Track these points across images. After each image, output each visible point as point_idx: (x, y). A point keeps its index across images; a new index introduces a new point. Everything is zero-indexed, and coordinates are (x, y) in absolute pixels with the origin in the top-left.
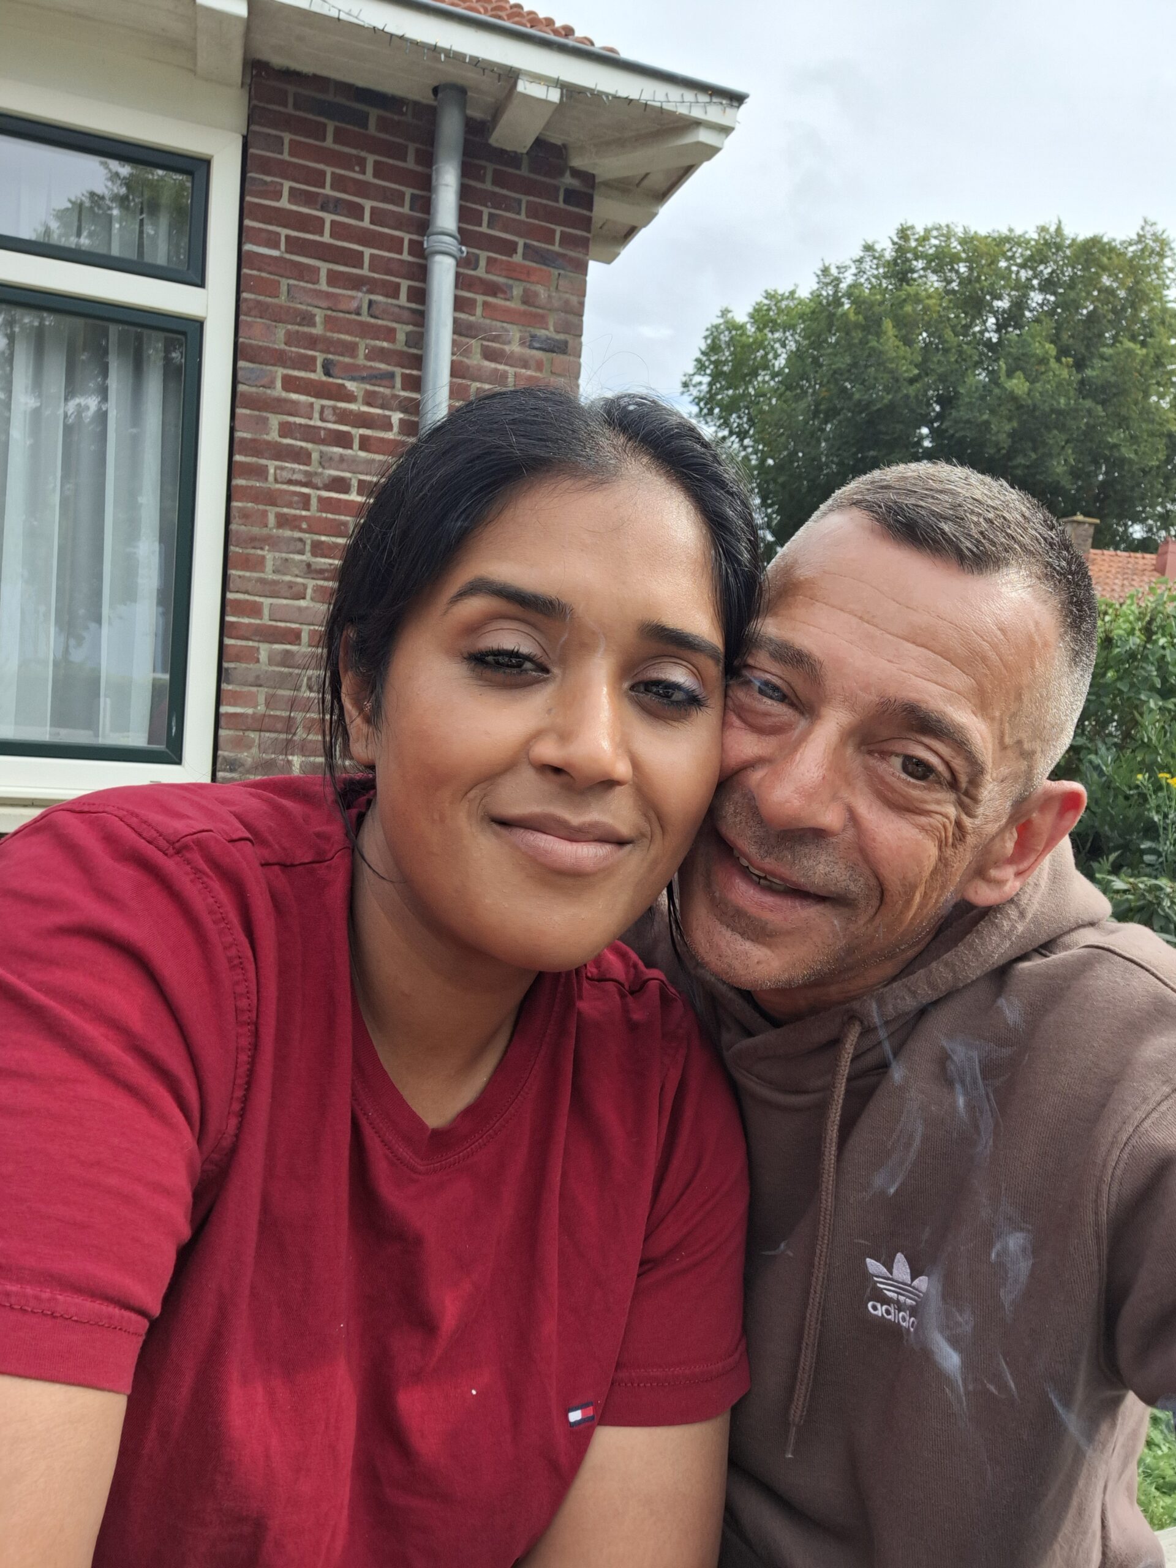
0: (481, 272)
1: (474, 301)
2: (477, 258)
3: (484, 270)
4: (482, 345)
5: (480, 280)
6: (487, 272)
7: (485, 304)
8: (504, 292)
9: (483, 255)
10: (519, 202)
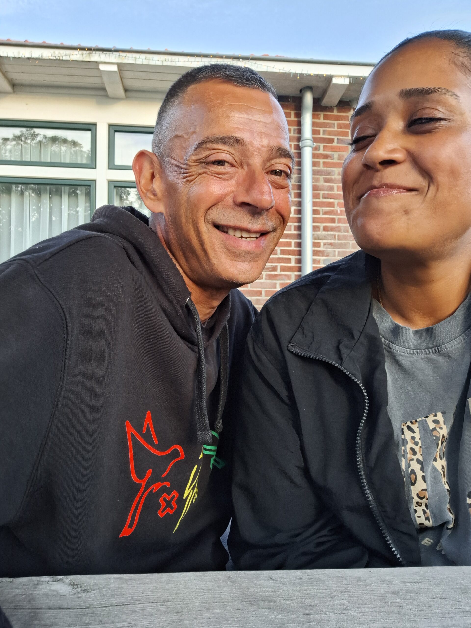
0: (321, 151)
1: (319, 162)
2: (319, 146)
3: (322, 150)
4: (323, 178)
5: (321, 154)
6: (324, 151)
7: (324, 163)
8: (331, 157)
9: (322, 145)
10: (334, 124)
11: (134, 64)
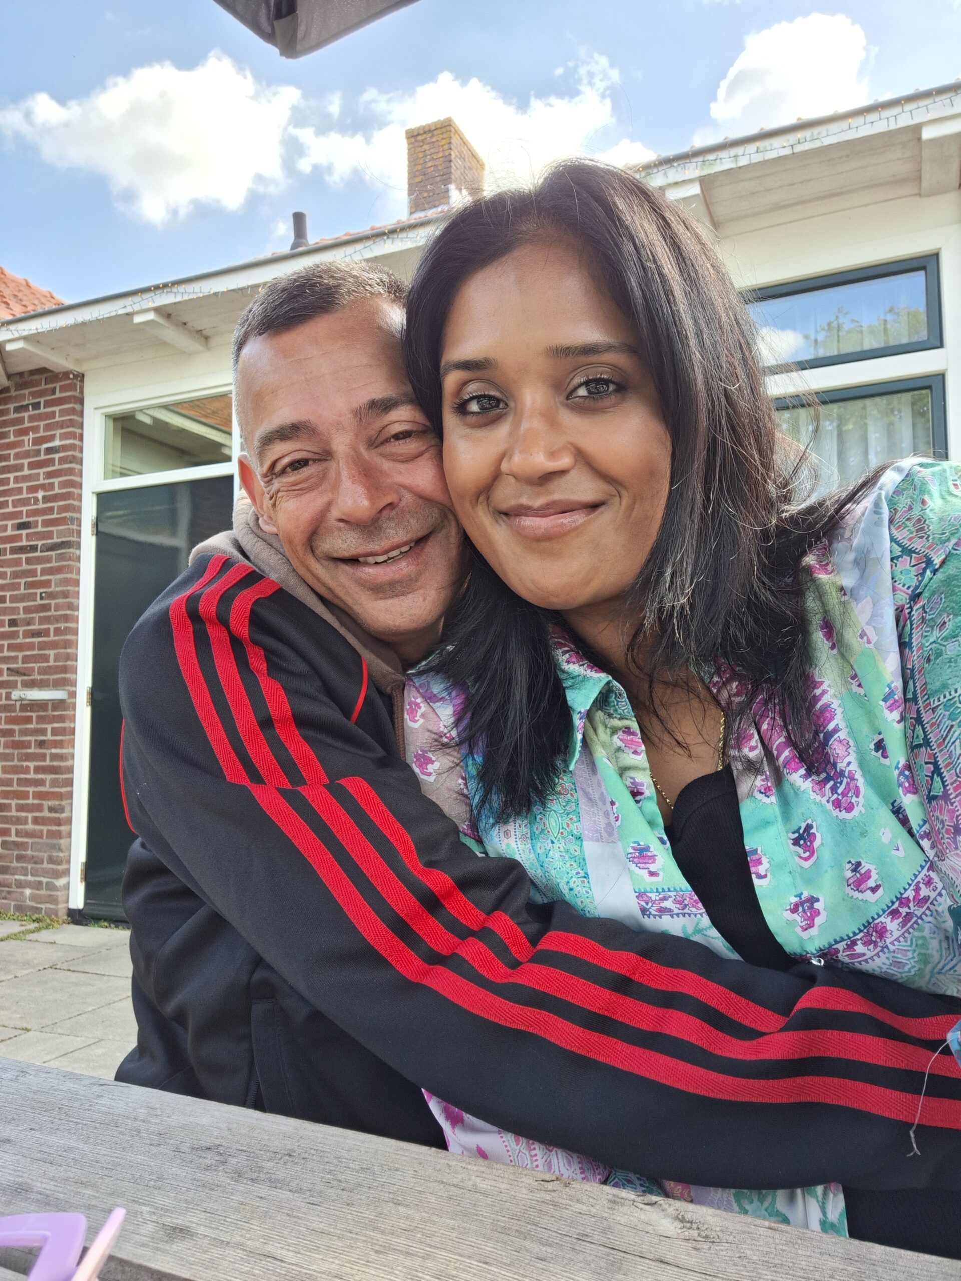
11: (732, 169)
